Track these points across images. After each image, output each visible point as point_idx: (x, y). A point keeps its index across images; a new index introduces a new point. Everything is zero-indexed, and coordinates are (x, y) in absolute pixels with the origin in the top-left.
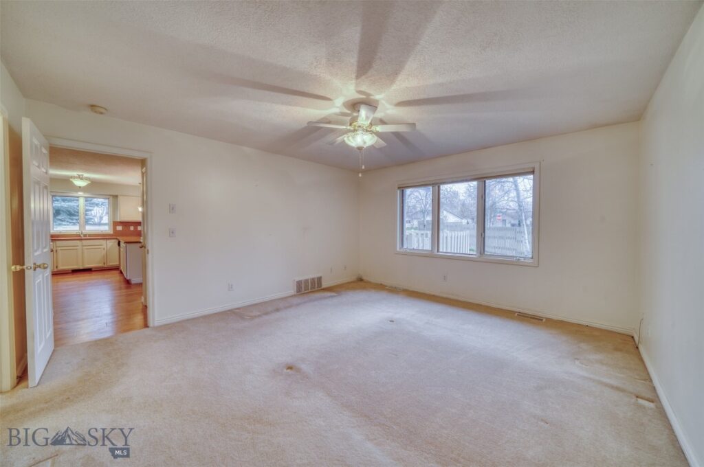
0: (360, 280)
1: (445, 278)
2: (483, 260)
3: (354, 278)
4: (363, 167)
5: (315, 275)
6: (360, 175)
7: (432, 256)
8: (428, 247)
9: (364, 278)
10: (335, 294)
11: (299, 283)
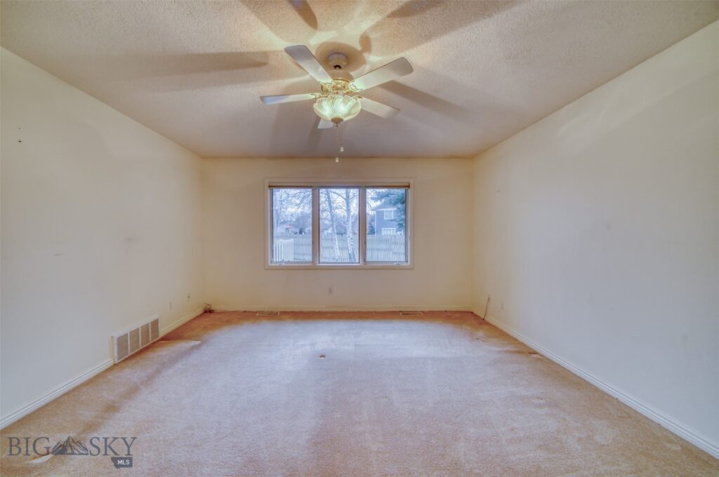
0: (208, 311)
1: (330, 291)
2: (366, 268)
3: (200, 311)
4: (342, 150)
5: (148, 320)
6: (337, 161)
7: (313, 268)
8: (309, 258)
9: (213, 308)
10: (197, 343)
11: (122, 342)
